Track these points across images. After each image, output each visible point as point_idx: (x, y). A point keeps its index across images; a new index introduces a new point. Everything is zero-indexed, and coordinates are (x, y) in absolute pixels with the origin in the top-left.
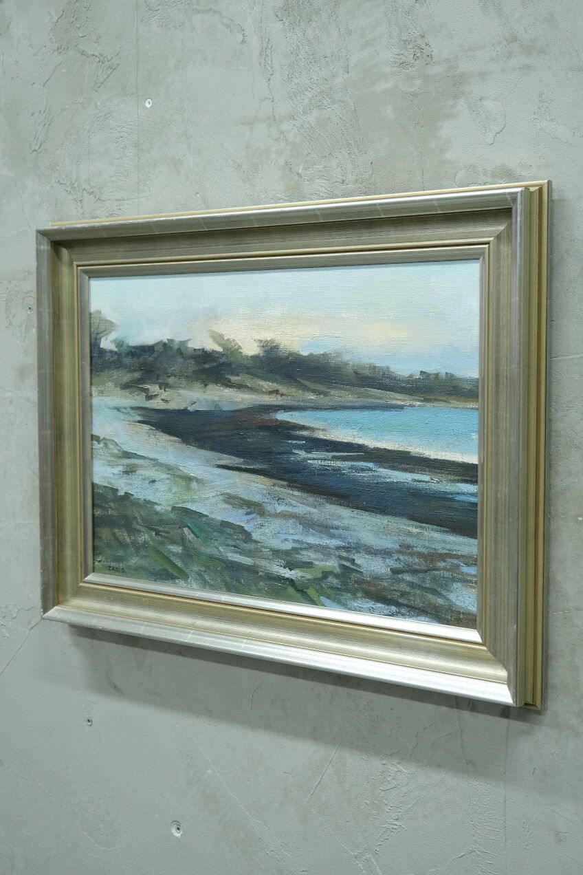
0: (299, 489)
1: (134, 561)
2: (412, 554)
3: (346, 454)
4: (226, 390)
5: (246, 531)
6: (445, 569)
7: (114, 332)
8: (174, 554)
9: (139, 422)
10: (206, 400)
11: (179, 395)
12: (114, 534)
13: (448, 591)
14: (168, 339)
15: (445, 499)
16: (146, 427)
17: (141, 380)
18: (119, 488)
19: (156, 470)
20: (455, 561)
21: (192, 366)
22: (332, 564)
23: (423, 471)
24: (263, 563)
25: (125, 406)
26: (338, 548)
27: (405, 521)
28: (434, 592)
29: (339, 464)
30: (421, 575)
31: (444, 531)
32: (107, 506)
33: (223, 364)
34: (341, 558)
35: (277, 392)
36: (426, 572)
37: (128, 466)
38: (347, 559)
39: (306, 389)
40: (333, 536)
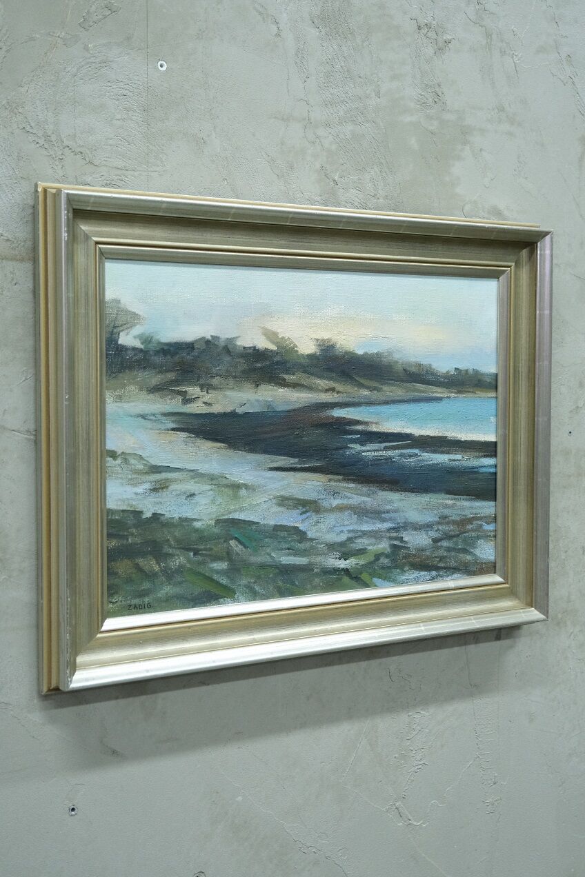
0: (354, 481)
1: (166, 590)
2: (448, 523)
3: (396, 443)
4: (281, 390)
5: (300, 531)
6: (472, 530)
7: (137, 326)
8: (218, 572)
9: (173, 429)
10: (257, 400)
11: (225, 396)
12: (137, 566)
13: (475, 548)
14: (212, 336)
15: (472, 472)
16: (184, 435)
17: (176, 382)
18: (145, 510)
19: (195, 482)
20: (479, 522)
21: (243, 365)
22: (384, 546)
23: (455, 452)
24: (319, 559)
25: (154, 412)
26: (389, 530)
27: (443, 496)
28: (465, 551)
29: (390, 453)
30: (455, 539)
31: (472, 499)
32: (126, 534)
33: (278, 363)
34: (391, 538)
35: (333, 389)
36: (458, 536)
37: (157, 482)
38: (396, 538)
39: (361, 386)
40: (384, 520)
